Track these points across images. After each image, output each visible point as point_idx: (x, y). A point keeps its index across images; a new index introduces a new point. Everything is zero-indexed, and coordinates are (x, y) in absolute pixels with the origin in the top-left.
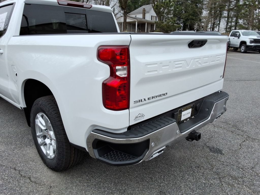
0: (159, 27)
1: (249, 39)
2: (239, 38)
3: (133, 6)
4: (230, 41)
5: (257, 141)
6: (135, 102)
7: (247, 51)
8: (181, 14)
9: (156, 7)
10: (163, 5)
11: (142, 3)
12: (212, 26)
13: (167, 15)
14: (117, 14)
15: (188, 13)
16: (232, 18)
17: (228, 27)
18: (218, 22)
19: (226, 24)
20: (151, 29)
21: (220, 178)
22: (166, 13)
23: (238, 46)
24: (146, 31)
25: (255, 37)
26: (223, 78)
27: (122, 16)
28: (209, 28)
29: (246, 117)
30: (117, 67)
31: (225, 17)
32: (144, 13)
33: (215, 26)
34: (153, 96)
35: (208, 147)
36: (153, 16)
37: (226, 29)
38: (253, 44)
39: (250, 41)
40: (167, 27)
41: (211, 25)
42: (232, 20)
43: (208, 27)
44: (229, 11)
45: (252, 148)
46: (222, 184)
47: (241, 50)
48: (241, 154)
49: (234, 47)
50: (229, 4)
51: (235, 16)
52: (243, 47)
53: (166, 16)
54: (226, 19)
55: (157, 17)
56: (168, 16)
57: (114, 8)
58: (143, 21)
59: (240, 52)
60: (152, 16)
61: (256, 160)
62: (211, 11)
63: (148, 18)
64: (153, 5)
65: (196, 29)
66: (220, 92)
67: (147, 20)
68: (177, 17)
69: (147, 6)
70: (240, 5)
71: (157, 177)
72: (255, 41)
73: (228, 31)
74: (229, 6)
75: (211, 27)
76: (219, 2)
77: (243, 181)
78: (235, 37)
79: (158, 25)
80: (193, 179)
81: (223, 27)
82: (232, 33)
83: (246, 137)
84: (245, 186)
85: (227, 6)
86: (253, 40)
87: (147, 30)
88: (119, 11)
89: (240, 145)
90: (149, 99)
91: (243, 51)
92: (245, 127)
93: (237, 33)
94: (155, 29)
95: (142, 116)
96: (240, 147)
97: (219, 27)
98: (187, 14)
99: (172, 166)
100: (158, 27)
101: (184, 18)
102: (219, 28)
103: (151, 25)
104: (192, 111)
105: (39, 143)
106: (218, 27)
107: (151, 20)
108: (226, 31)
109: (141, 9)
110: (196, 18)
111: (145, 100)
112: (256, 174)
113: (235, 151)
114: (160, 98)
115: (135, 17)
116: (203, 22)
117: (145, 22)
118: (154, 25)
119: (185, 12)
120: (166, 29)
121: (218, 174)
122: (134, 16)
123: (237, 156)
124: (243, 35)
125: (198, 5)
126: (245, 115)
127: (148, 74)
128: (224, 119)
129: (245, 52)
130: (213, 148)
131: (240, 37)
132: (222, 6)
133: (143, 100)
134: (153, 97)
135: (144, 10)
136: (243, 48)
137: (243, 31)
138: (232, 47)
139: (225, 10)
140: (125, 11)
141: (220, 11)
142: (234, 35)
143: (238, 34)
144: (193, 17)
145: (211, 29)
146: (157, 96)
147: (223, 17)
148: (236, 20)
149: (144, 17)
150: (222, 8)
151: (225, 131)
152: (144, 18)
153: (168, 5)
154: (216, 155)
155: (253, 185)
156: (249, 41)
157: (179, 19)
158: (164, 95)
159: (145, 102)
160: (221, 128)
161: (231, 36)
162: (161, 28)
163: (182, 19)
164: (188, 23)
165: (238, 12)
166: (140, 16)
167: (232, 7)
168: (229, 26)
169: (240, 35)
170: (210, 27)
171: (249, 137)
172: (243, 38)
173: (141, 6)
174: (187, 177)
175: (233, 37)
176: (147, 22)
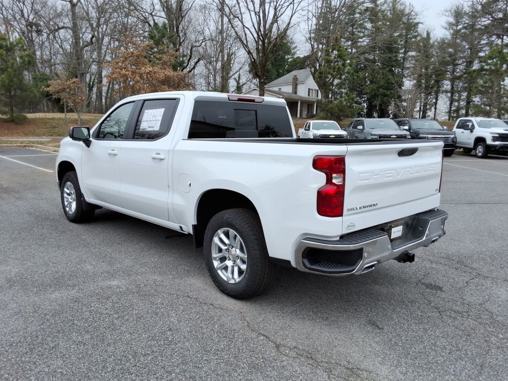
0: (325, 110)
1: (490, 133)
2: (472, 132)
3: (275, 71)
4: (457, 136)
5: (490, 279)
6: (349, 210)
7: (489, 155)
8: (362, 86)
9: (319, 75)
10: (332, 72)
11: (291, 66)
12: (422, 108)
13: (339, 89)
14: (245, 84)
15: (376, 83)
16: (459, 92)
17: (452, 109)
18: (434, 101)
19: (448, 103)
20: (308, 113)
21: (439, 312)
22: (336, 86)
23: (472, 146)
24: (298, 116)
25: (501, 131)
26: (439, 192)
27: (255, 90)
28: (417, 111)
29: (477, 252)
30: (334, 175)
31: (446, 92)
32: (295, 84)
33: (428, 107)
34: (364, 205)
35: (424, 283)
36: (312, 90)
37: (450, 112)
38: (497, 143)
39: (493, 137)
40: (338, 109)
41: (421, 106)
42: (460, 96)
43: (415, 110)
44: (453, 80)
45: (483, 285)
46: (443, 317)
47: (476, 153)
48: (467, 291)
49: (464, 148)
50: (454, 69)
51: (465, 89)
52: (480, 147)
53: (336, 90)
54: (449, 95)
55: (319, 91)
56: (341, 90)
57: (239, 75)
58: (294, 98)
59: (476, 156)
60: (309, 89)
61: (487, 297)
62: (419, 81)
63: (302, 92)
64: (313, 69)
65: (392, 113)
66: (436, 210)
67: (301, 97)
68: (356, 90)
69: (301, 71)
70: (474, 71)
71: (362, 308)
72: (502, 137)
73: (453, 117)
74: (454, 71)
75: (420, 108)
76: (433, 65)
77: (469, 315)
78: (465, 129)
79: (323, 106)
80: (407, 312)
81: (443, 108)
82: (459, 123)
83: (475, 274)
84: (471, 319)
85: (448, 71)
86: (497, 135)
87: (300, 113)
88: (248, 79)
89: (467, 283)
90: (360, 208)
91: (480, 154)
92: (474, 263)
93: (468, 123)
94: (315, 113)
95: (353, 226)
96: (466, 285)
97: (436, 109)
98: (375, 86)
99: (378, 300)
100: (323, 110)
101: (369, 93)
102: (435, 112)
103: (309, 105)
104: (403, 229)
105: (215, 267)
106: (433, 109)
107: (309, 95)
108: (450, 117)
109: (289, 77)
110: (391, 93)
111: (357, 209)
112: (484, 310)
113: (460, 288)
114: (371, 208)
115: (278, 90)
116: (405, 101)
117: (298, 100)
118: (314, 105)
119: (371, 82)
120: (337, 113)
121: (437, 308)
122: (276, 89)
123: (462, 293)
124: (480, 126)
125: (395, 69)
126: (476, 249)
127: (361, 183)
128: (445, 254)
129: (485, 156)
130: (431, 285)
131: (475, 131)
132: (439, 72)
133: (355, 209)
134: (364, 207)
135: (295, 79)
136: (480, 150)
137: (479, 119)
138: (460, 148)
139: (446, 80)
140: (262, 81)
141: (437, 82)
142: (463, 126)
143: (470, 124)
144: (386, 91)
145: (420, 112)
146: (367, 206)
147: (443, 92)
148: (468, 97)
149: (295, 91)
150: (439, 76)
151: (446, 268)
152: (296, 93)
153: (341, 72)
154: (434, 292)
155: (481, 318)
156: (491, 138)
157: (360, 94)
158: (374, 205)
159: (356, 211)
160: (441, 264)
161: (458, 127)
162: (327, 111)
163: (366, 94)
164: (377, 102)
165: (471, 83)
166: (288, 89)
167: (458, 74)
168: (455, 108)
169: (473, 126)
170: (418, 109)
171: (479, 274)
172: (479, 132)
173: (289, 71)
174: (398, 309)
175: (462, 130)
176: (301, 100)
